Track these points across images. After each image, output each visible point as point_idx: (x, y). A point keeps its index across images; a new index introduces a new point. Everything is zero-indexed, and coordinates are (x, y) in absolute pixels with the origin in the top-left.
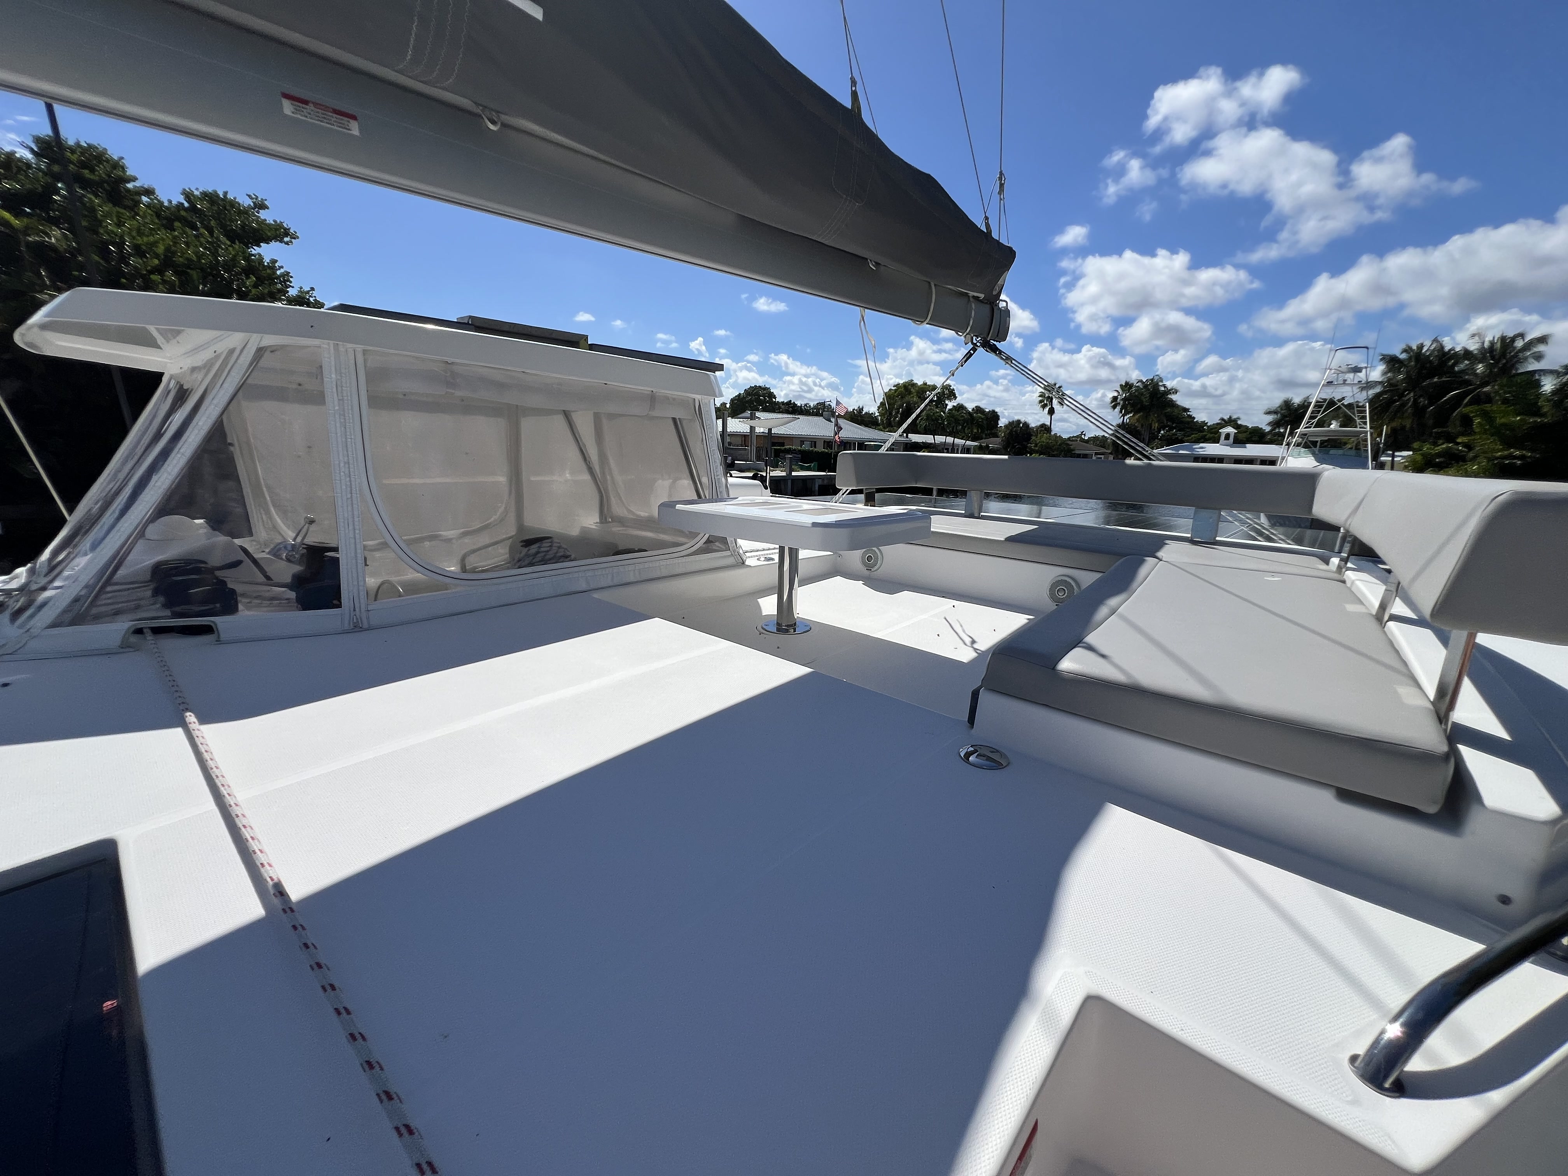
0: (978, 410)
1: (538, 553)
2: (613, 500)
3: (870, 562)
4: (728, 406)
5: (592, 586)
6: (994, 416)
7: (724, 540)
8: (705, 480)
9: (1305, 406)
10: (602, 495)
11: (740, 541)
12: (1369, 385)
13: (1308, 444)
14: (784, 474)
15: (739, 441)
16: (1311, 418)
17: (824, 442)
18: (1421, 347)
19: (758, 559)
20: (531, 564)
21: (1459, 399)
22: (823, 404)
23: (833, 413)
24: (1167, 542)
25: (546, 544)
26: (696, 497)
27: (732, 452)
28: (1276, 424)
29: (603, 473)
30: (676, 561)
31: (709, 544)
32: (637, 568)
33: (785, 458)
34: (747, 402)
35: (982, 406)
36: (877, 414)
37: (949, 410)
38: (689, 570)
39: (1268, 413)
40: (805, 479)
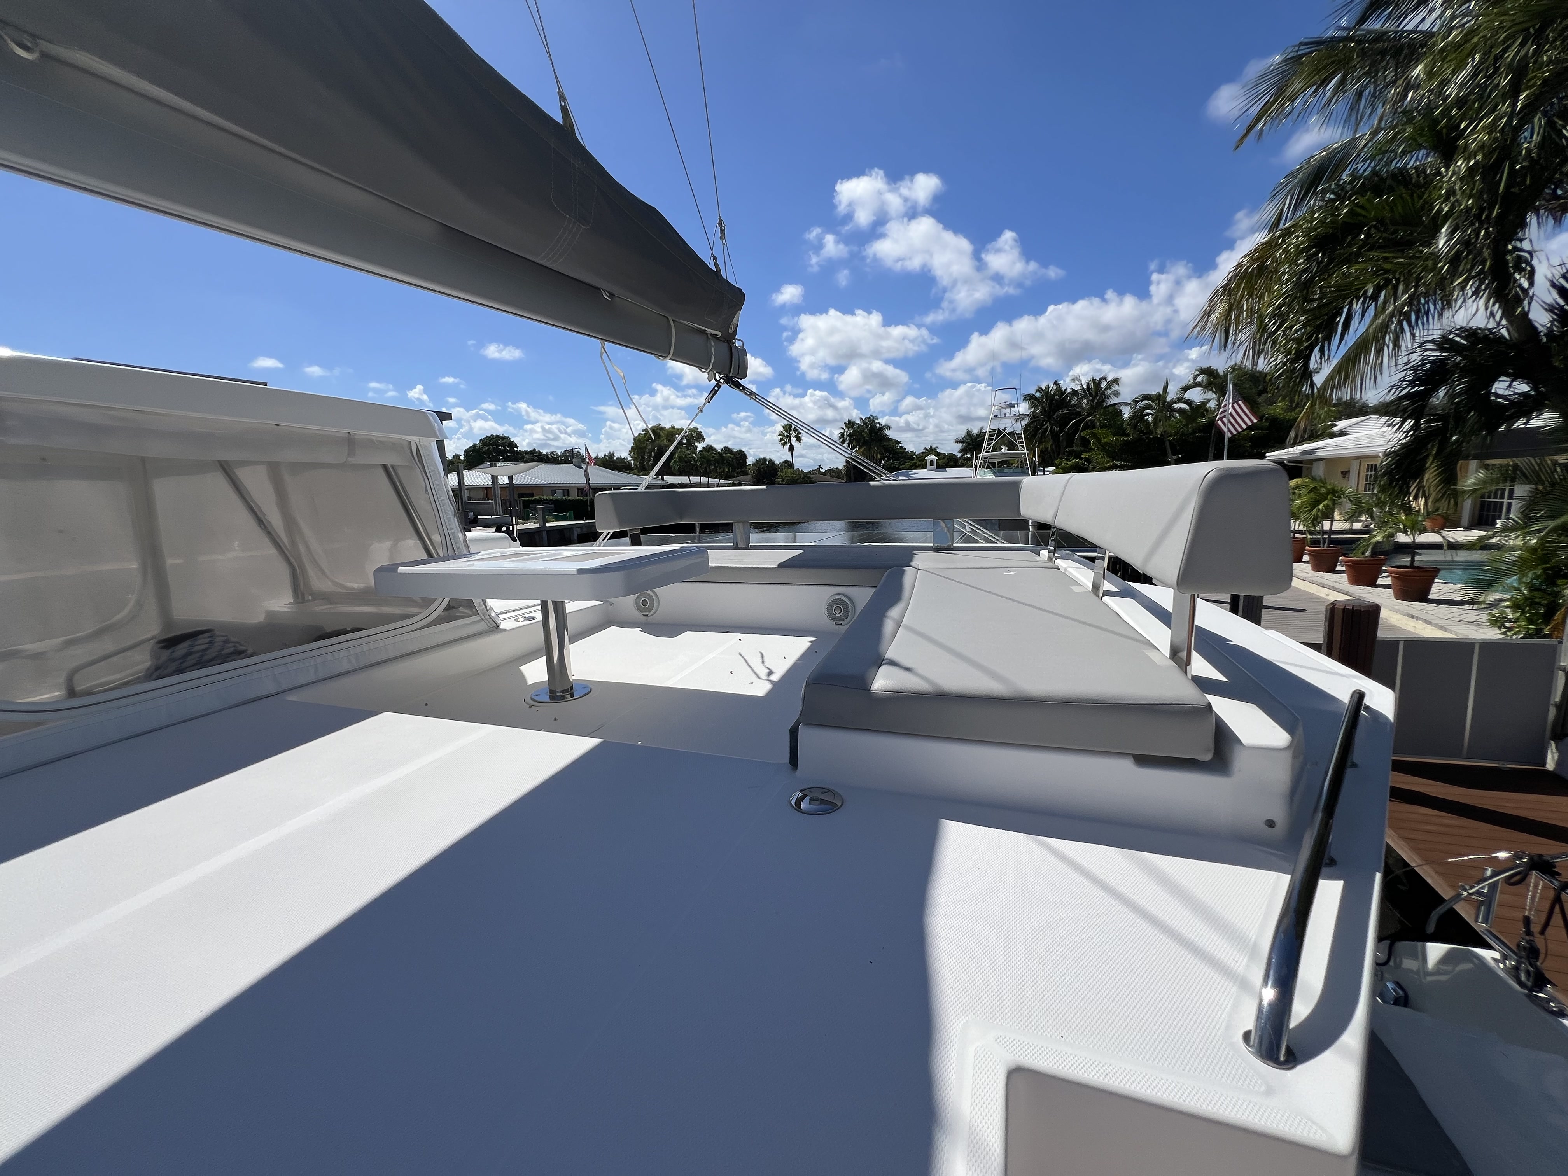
0: (727, 450)
1: (190, 654)
2: (311, 572)
3: (645, 607)
4: (462, 458)
5: (285, 686)
6: (741, 456)
7: (469, 604)
8: (436, 538)
9: (981, 434)
10: (294, 567)
11: (490, 602)
12: (1020, 417)
13: (989, 465)
14: (537, 526)
15: (481, 494)
16: (989, 444)
17: (578, 489)
18: (1048, 387)
19: (516, 620)
20: (180, 671)
21: (1077, 425)
22: (572, 451)
23: (583, 460)
24: (915, 552)
25: (202, 640)
26: (425, 557)
27: (473, 507)
28: (962, 451)
29: (293, 543)
30: (408, 636)
31: (451, 611)
32: (352, 653)
33: (536, 510)
34: (484, 453)
35: (730, 447)
36: (629, 459)
37: (700, 451)
38: (425, 646)
39: (958, 441)
40: (561, 530)
